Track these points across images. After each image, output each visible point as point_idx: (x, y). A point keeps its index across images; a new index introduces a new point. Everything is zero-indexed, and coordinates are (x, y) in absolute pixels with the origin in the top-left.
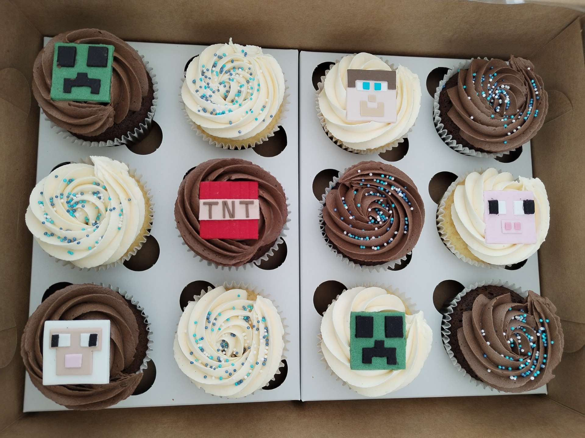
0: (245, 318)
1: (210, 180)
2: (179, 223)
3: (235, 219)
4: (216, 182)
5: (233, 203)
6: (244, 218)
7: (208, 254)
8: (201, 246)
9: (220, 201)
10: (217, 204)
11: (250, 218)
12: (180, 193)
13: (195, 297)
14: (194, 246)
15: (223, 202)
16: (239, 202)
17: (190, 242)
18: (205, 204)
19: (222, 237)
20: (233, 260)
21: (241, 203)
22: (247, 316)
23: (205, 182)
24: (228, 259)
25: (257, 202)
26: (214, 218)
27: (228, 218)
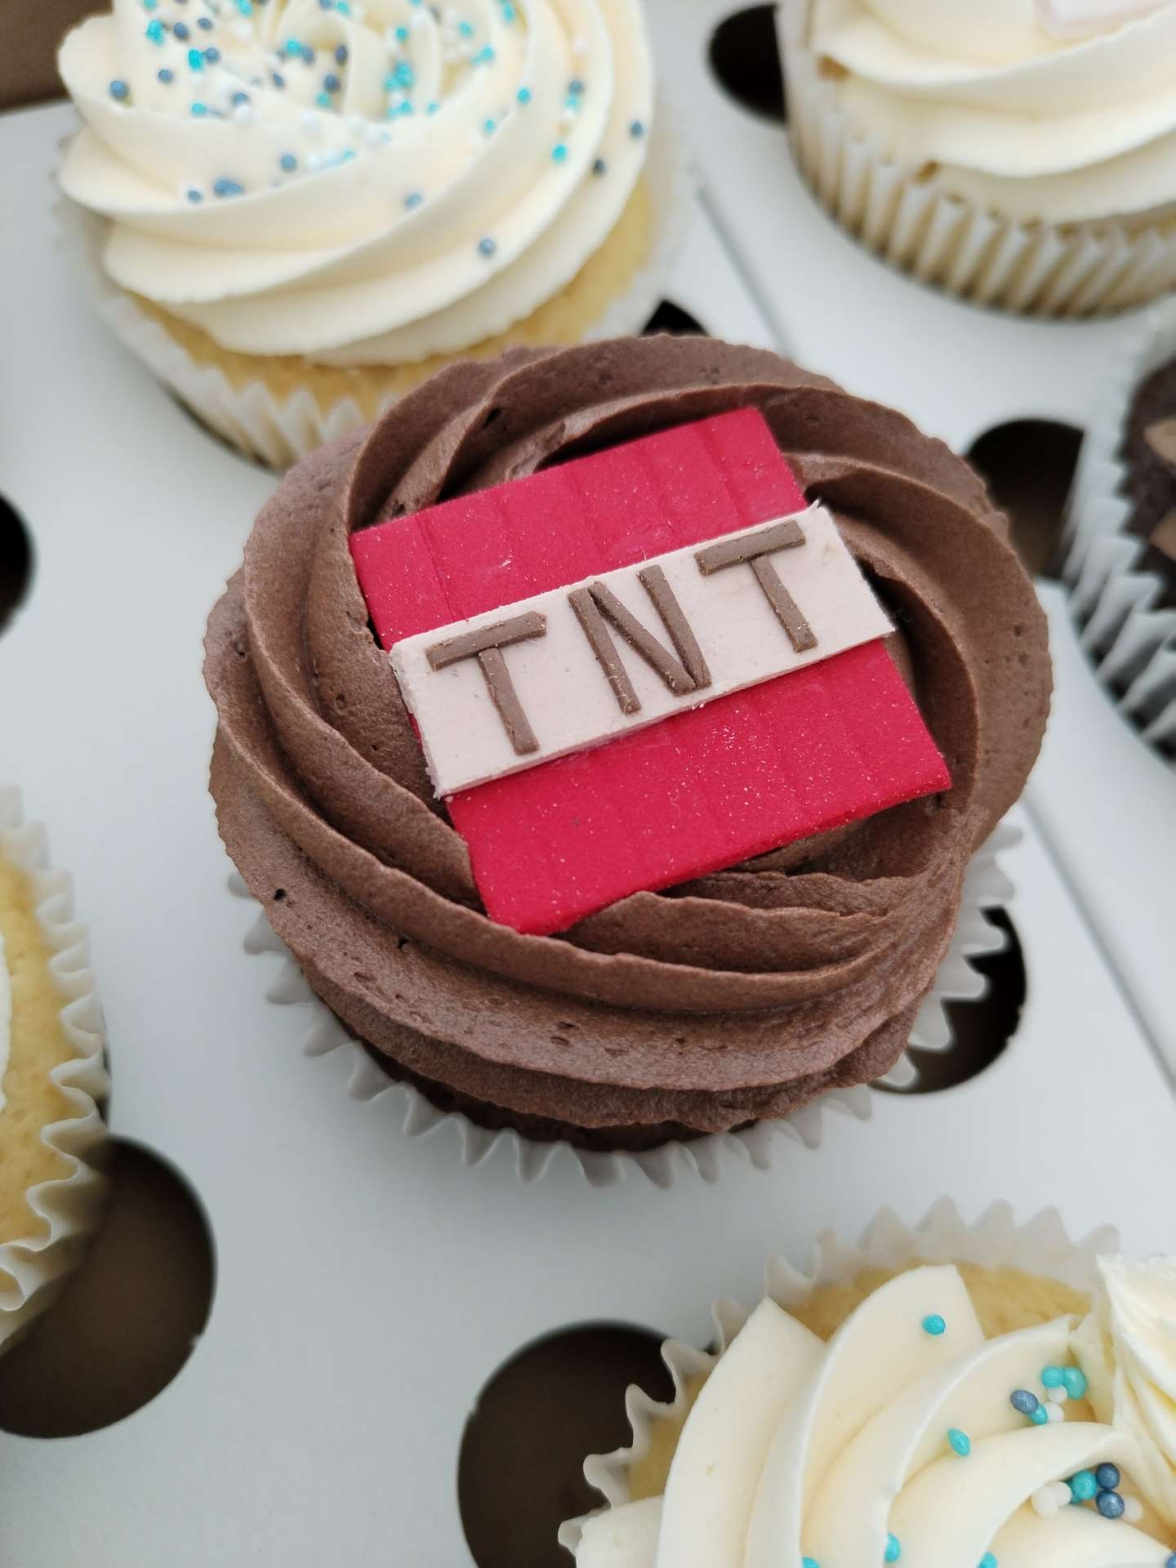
0: (1088, 1487)
1: (417, 501)
2: (281, 906)
3: (720, 687)
4: (466, 499)
5: (654, 588)
6: (782, 659)
7: (613, 1053)
8: (530, 1012)
9: (552, 603)
10: (532, 631)
11: (827, 647)
12: (223, 678)
13: (595, 1471)
14: (470, 1032)
15: (573, 602)
16: (693, 566)
17: (427, 1009)
18: (442, 660)
19: (671, 865)
20: (822, 1027)
21: (709, 567)
22: (1094, 1463)
23: (382, 527)
24: (785, 1036)
25: (817, 520)
26: (554, 740)
27: (658, 703)
